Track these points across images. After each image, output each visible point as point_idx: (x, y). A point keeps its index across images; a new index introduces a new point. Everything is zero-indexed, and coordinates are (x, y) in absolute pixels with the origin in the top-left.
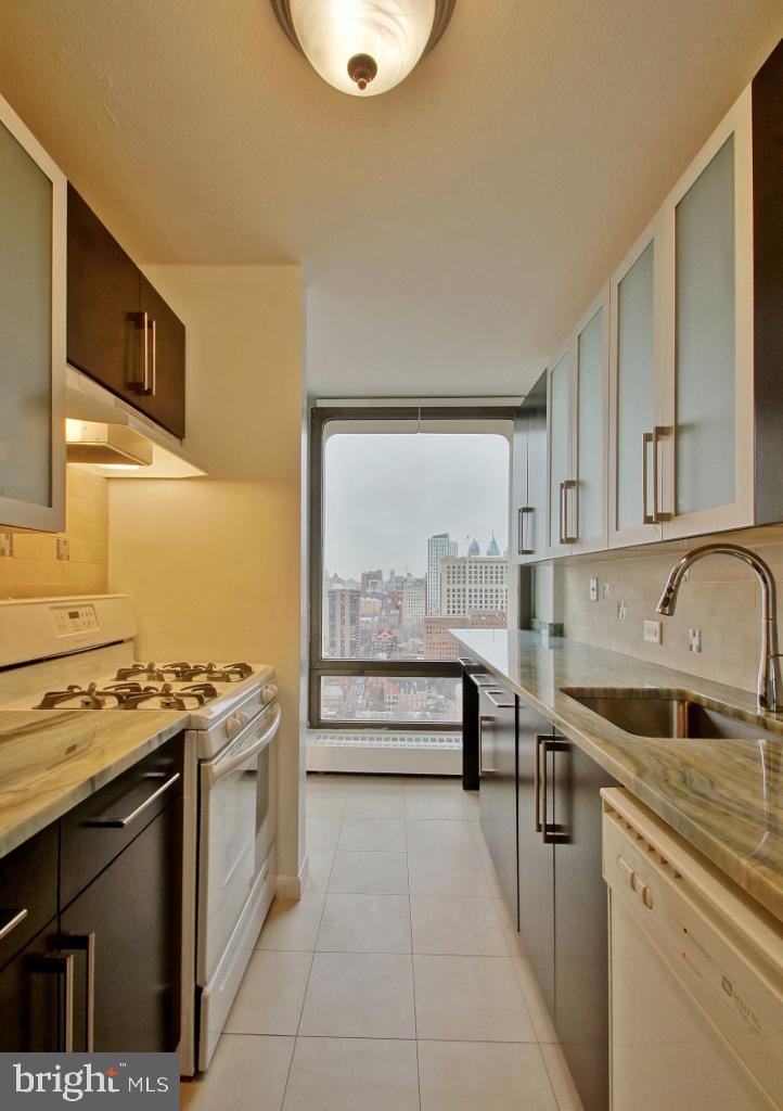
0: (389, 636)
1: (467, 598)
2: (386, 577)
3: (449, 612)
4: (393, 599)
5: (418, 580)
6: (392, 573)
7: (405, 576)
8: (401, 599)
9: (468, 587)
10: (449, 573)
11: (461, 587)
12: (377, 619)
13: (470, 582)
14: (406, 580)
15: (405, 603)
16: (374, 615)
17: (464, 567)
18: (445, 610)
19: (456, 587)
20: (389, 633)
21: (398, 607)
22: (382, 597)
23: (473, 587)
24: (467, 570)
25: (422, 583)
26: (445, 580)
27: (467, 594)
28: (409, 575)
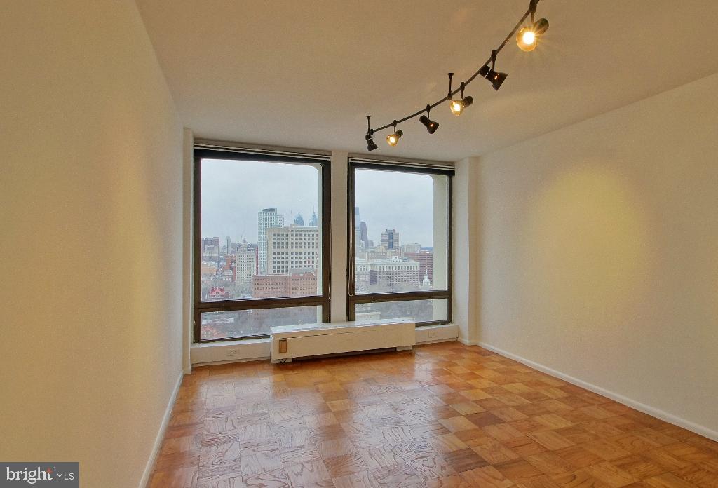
0: (221, 293)
1: (290, 260)
2: (222, 243)
3: (274, 271)
4: (227, 261)
5: (252, 246)
6: (228, 240)
7: (241, 242)
8: (235, 261)
9: (290, 251)
10: (274, 239)
11: (284, 250)
12: (211, 278)
13: (292, 247)
14: (240, 246)
15: (238, 266)
16: (211, 275)
17: (287, 235)
18: (272, 270)
19: (281, 250)
20: (222, 290)
21: (231, 268)
22: (218, 260)
23: (295, 250)
24: (290, 237)
25: (255, 248)
26: (271, 245)
27: (290, 256)
28: (244, 241)
